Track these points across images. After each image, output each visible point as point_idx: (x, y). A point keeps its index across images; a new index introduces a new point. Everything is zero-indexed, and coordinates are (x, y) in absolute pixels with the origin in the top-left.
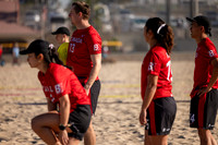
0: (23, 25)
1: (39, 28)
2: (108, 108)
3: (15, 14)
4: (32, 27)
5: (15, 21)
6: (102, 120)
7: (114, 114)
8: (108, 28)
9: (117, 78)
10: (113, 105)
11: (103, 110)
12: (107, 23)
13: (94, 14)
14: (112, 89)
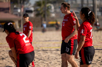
0: (12, 14)
1: (20, 15)
2: (51, 53)
3: (8, 9)
4: (16, 15)
5: (8, 12)
6: (48, 58)
7: (55, 56)
8: (53, 15)
9: (57, 39)
10: (54, 52)
11: (49, 54)
12: (53, 13)
13: (47, 8)
14: (54, 44)
